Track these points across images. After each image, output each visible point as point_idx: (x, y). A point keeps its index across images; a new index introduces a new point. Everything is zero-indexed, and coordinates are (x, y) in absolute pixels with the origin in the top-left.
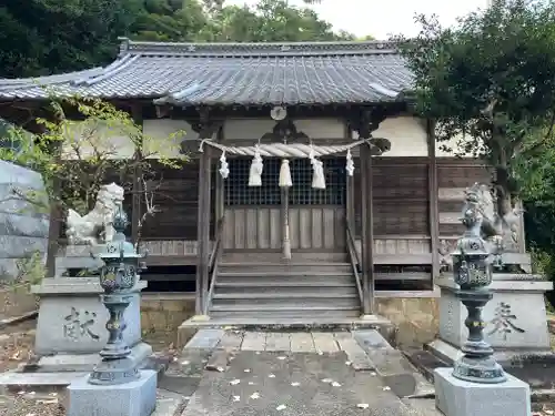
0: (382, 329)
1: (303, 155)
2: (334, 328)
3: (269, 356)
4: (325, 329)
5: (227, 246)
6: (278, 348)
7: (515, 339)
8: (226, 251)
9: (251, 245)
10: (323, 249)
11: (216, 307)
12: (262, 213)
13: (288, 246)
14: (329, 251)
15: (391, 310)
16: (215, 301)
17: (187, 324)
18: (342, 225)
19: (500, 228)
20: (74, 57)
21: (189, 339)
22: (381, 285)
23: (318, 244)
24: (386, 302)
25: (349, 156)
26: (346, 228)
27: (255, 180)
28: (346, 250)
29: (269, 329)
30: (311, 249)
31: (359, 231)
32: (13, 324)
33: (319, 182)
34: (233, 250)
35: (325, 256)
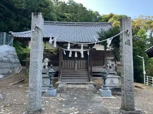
0: (93, 84)
1: (79, 51)
2: (85, 84)
3: (73, 88)
4: (83, 84)
5: (63, 68)
6: (74, 87)
7: (113, 85)
8: (63, 69)
9: (68, 68)
10: (83, 69)
11: (62, 80)
12: (71, 61)
13: (76, 68)
14: (84, 69)
15: (96, 81)
16: (62, 79)
17: (57, 83)
18: (87, 64)
19: (112, 67)
20: (23, 19)
21: (58, 86)
22: (94, 76)
23: (82, 67)
24: (95, 79)
25: (88, 52)
26: (88, 65)
27: (70, 56)
28: (88, 69)
29: (72, 84)
30: (80, 68)
31: (90, 65)
32: (17, 83)
33: (83, 56)
34: (65, 68)
35: (83, 70)
